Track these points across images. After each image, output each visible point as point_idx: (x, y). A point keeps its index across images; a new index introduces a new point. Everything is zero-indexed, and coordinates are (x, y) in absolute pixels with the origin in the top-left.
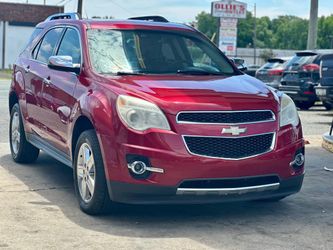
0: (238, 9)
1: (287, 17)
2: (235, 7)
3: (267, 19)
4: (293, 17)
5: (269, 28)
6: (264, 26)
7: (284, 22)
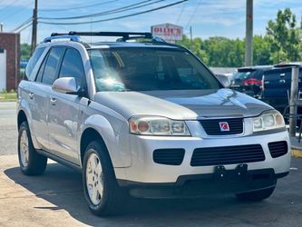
0: (175, 32)
1: (217, 38)
2: (172, 30)
3: (199, 40)
4: (222, 39)
5: (202, 48)
6: (197, 46)
7: (214, 43)
